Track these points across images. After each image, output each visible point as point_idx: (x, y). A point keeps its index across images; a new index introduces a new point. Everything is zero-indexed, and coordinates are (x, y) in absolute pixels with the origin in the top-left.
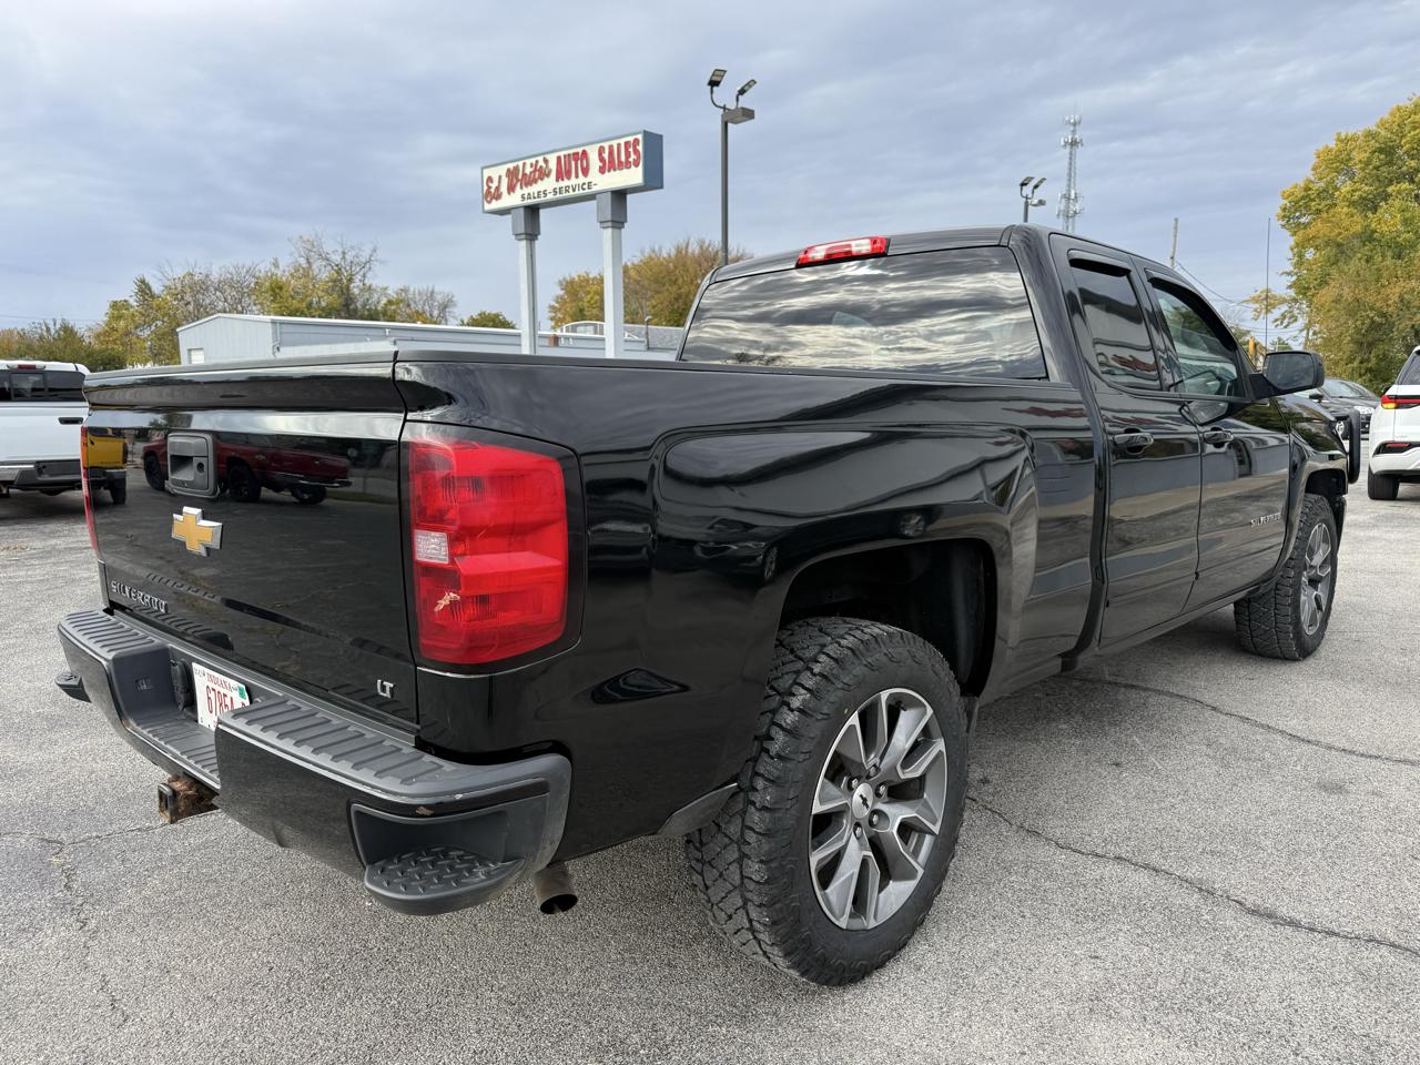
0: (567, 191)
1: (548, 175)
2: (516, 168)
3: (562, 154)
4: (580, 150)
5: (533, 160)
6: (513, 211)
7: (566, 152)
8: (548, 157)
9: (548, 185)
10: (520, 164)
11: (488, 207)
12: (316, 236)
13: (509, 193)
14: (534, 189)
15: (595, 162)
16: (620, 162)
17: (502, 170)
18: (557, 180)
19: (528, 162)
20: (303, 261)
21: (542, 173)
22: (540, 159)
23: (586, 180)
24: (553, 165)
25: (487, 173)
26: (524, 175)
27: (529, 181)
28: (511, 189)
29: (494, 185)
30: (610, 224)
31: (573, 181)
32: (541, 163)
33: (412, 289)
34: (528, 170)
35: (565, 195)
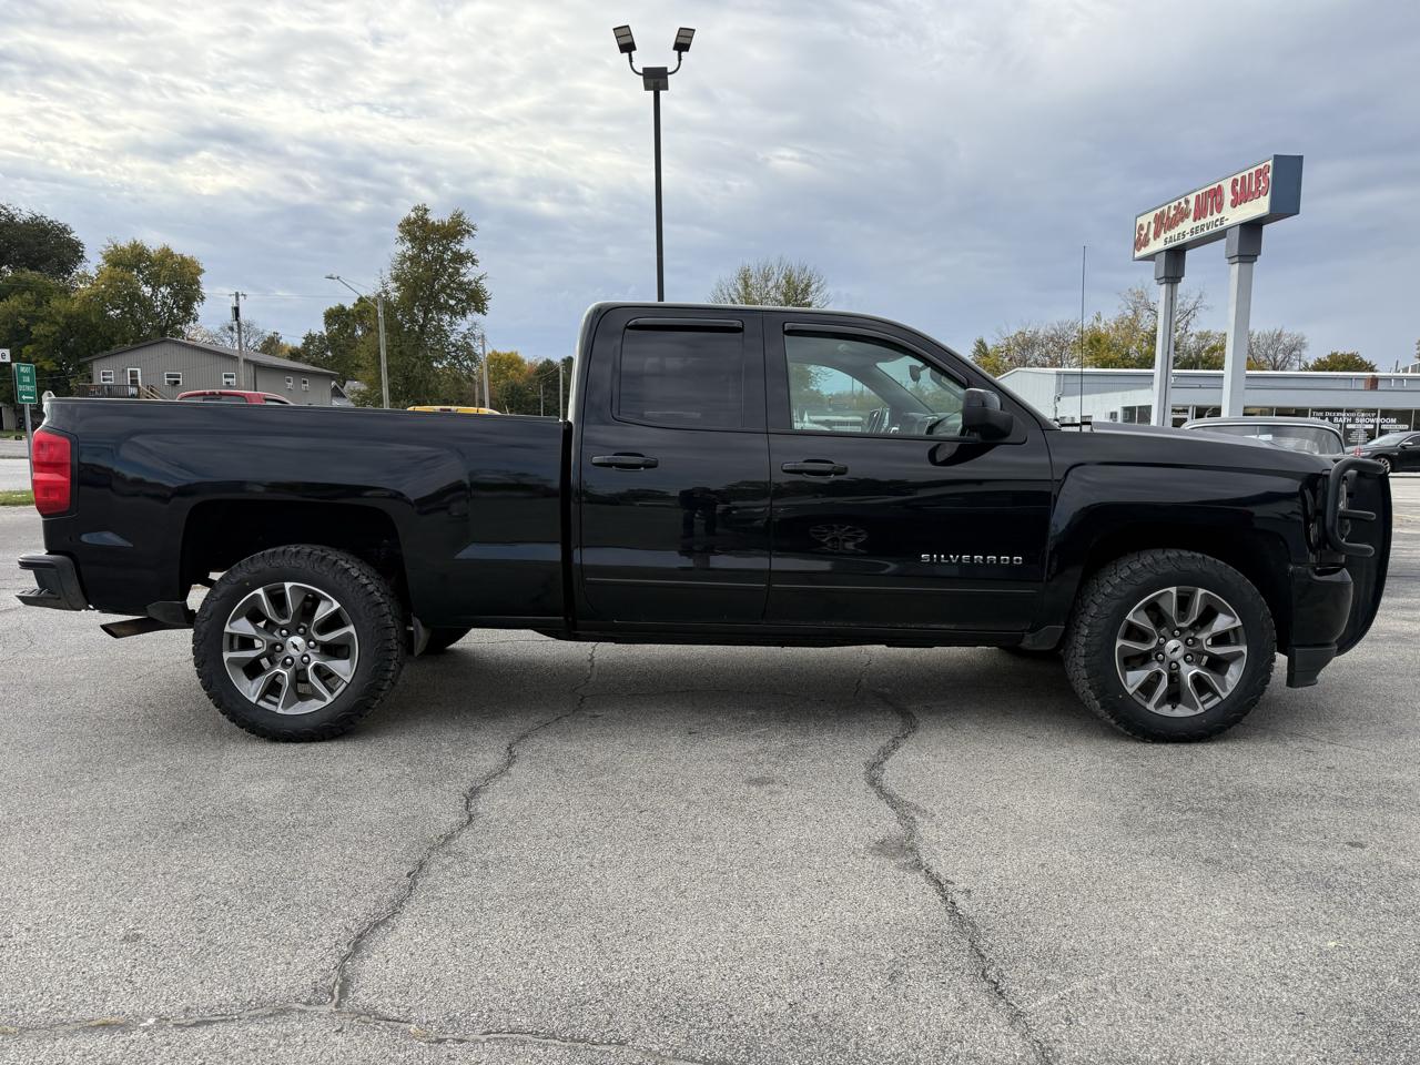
0: (1202, 230)
1: (1187, 216)
2: (1163, 212)
3: (1200, 193)
4: (1216, 186)
5: (1176, 203)
6: (1157, 256)
7: (1204, 191)
8: (1189, 197)
9: (1187, 225)
10: (1166, 208)
11: (1138, 254)
12: (1143, 287)
13: (1155, 239)
14: (1174, 232)
15: (1228, 197)
16: (1251, 193)
17: (1151, 217)
18: (1195, 220)
19: (1173, 205)
20: (1130, 313)
21: (1182, 214)
22: (1182, 200)
23: (1219, 216)
24: (1192, 205)
25: (1140, 221)
26: (1168, 218)
27: (1172, 224)
28: (1157, 235)
29: (1143, 233)
30: (1236, 259)
31: (1209, 219)
32: (1183, 205)
33: (1256, 333)
34: (1173, 212)
35: (1201, 234)
